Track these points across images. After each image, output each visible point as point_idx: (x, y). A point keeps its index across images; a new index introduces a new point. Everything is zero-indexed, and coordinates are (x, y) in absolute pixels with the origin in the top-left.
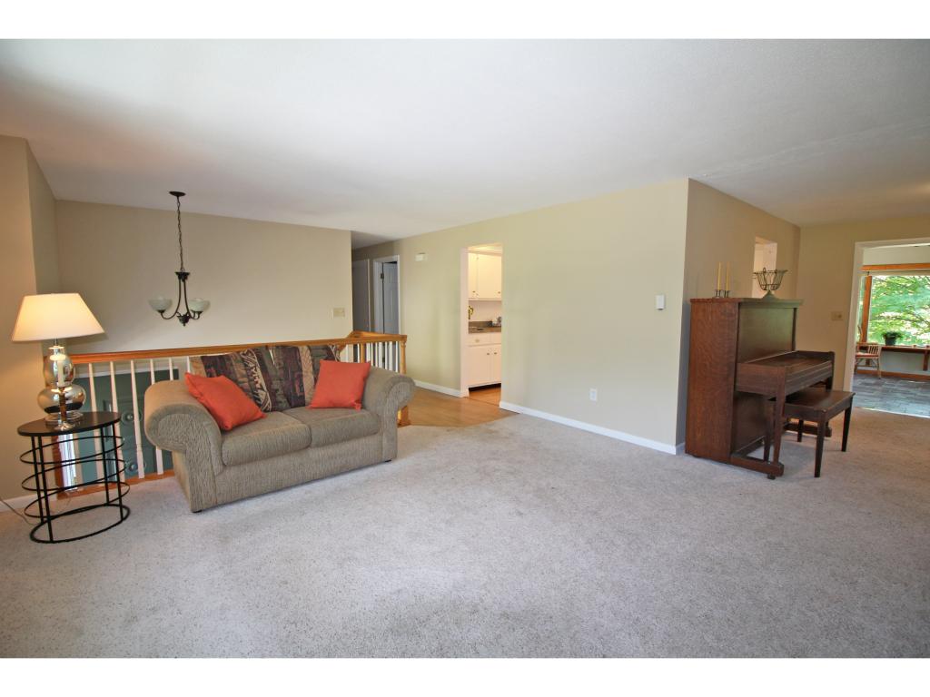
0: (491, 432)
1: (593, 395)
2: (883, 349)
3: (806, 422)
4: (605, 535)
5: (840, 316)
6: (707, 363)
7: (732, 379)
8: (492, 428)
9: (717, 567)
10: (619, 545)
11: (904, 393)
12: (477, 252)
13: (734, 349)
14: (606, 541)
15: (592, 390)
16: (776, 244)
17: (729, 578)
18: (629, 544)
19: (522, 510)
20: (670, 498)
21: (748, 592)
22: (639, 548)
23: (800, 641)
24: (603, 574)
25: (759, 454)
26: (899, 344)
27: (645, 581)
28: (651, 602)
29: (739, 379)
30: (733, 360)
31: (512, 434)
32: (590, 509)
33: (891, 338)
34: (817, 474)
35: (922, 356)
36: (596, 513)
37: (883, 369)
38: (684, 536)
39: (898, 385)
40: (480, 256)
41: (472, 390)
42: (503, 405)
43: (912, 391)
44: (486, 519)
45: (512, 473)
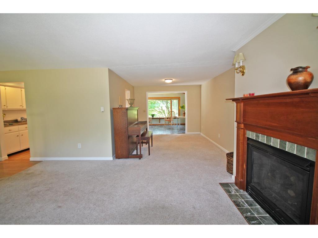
0: (29, 174)
1: (79, 145)
2: (152, 119)
3: (143, 141)
4: (100, 199)
5: (145, 111)
6: (120, 128)
7: (127, 132)
8: (30, 172)
9: (137, 192)
10: (106, 200)
11: (158, 129)
12: (5, 86)
13: (127, 123)
14: (101, 201)
15: (78, 144)
16: (129, 91)
17: (141, 194)
18: (109, 198)
19: (60, 205)
20: (116, 175)
21: (147, 195)
22: (113, 197)
23: (162, 203)
24: (104, 214)
25: (135, 153)
26: (154, 117)
27: (119, 208)
28: (123, 214)
29: (129, 132)
30: (127, 126)
31: (42, 172)
32: (90, 191)
33: (153, 115)
34: (149, 155)
35: (159, 119)
36: (93, 192)
37: (152, 123)
38: (125, 186)
39: (156, 127)
40: (6, 87)
41: (9, 155)
42: (32, 159)
43: (159, 128)
44: (42, 218)
45: (49, 190)
